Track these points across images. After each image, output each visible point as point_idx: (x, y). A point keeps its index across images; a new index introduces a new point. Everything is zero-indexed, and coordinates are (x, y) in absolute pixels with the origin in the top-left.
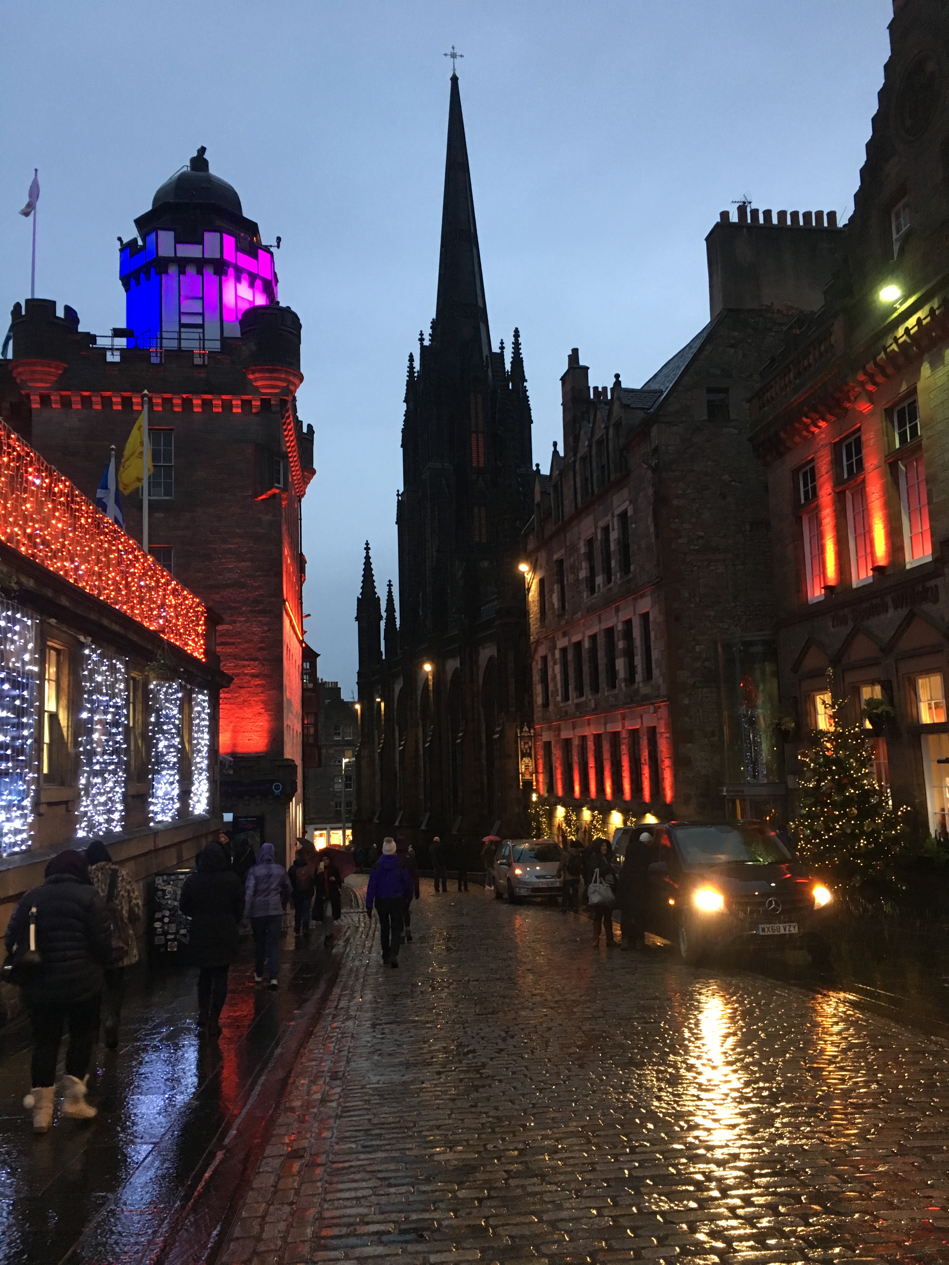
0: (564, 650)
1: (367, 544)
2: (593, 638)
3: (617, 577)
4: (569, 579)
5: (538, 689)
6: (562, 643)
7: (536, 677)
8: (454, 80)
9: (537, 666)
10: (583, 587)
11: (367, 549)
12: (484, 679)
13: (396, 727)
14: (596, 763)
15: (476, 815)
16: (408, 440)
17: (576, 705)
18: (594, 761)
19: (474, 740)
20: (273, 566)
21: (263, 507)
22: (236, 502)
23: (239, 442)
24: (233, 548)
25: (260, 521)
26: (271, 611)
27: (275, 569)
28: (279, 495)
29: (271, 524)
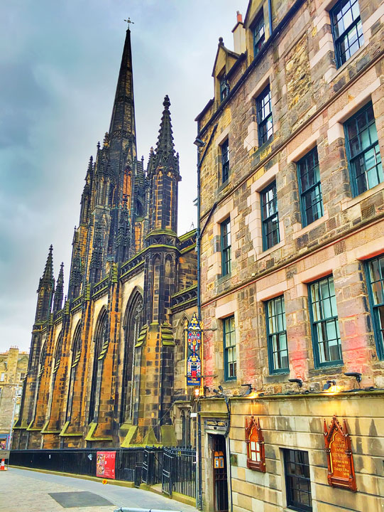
0: (266, 188)
1: (51, 246)
5: (212, 261)
6: (263, 179)
7: (208, 250)
8: (128, 32)
9: (209, 238)
11: (51, 249)
12: (127, 306)
13: (54, 360)
14: (367, 310)
15: (109, 423)
16: (85, 199)
17: (299, 240)
18: (362, 306)
19: (114, 357)
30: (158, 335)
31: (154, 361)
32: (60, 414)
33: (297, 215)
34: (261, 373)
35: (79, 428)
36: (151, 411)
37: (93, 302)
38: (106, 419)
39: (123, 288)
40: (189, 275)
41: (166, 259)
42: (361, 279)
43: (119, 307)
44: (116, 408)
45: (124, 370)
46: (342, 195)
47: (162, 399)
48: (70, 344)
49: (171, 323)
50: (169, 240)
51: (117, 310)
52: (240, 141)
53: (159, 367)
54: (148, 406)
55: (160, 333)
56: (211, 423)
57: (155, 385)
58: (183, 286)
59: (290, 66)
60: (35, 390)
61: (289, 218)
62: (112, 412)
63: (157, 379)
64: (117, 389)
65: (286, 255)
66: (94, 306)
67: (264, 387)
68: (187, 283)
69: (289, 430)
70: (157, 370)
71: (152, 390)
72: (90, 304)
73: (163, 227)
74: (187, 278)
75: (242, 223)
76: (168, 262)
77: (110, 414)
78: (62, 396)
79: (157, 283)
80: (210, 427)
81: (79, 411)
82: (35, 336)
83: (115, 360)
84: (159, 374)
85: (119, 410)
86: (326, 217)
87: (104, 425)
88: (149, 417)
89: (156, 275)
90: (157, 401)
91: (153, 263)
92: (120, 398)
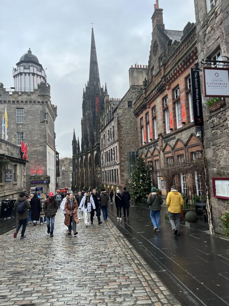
0: (105, 153)
2: (109, 150)
3: (112, 138)
4: (106, 139)
5: (101, 160)
6: (105, 151)
7: (101, 158)
9: (101, 156)
10: (108, 140)
11: (74, 130)
13: (80, 168)
16: (83, 106)
19: (93, 171)
20: (44, 136)
21: (42, 124)
22: (37, 123)
23: (37, 110)
24: (36, 133)
25: (42, 127)
26: (44, 146)
27: (45, 137)
28: (46, 122)
29: (44, 128)
32: (83, 183)
38: (93, 185)
43: (93, 158)
48: (83, 164)
60: (76, 176)
64: (95, 178)
72: (87, 154)
78: (83, 178)
91: (98, 150)
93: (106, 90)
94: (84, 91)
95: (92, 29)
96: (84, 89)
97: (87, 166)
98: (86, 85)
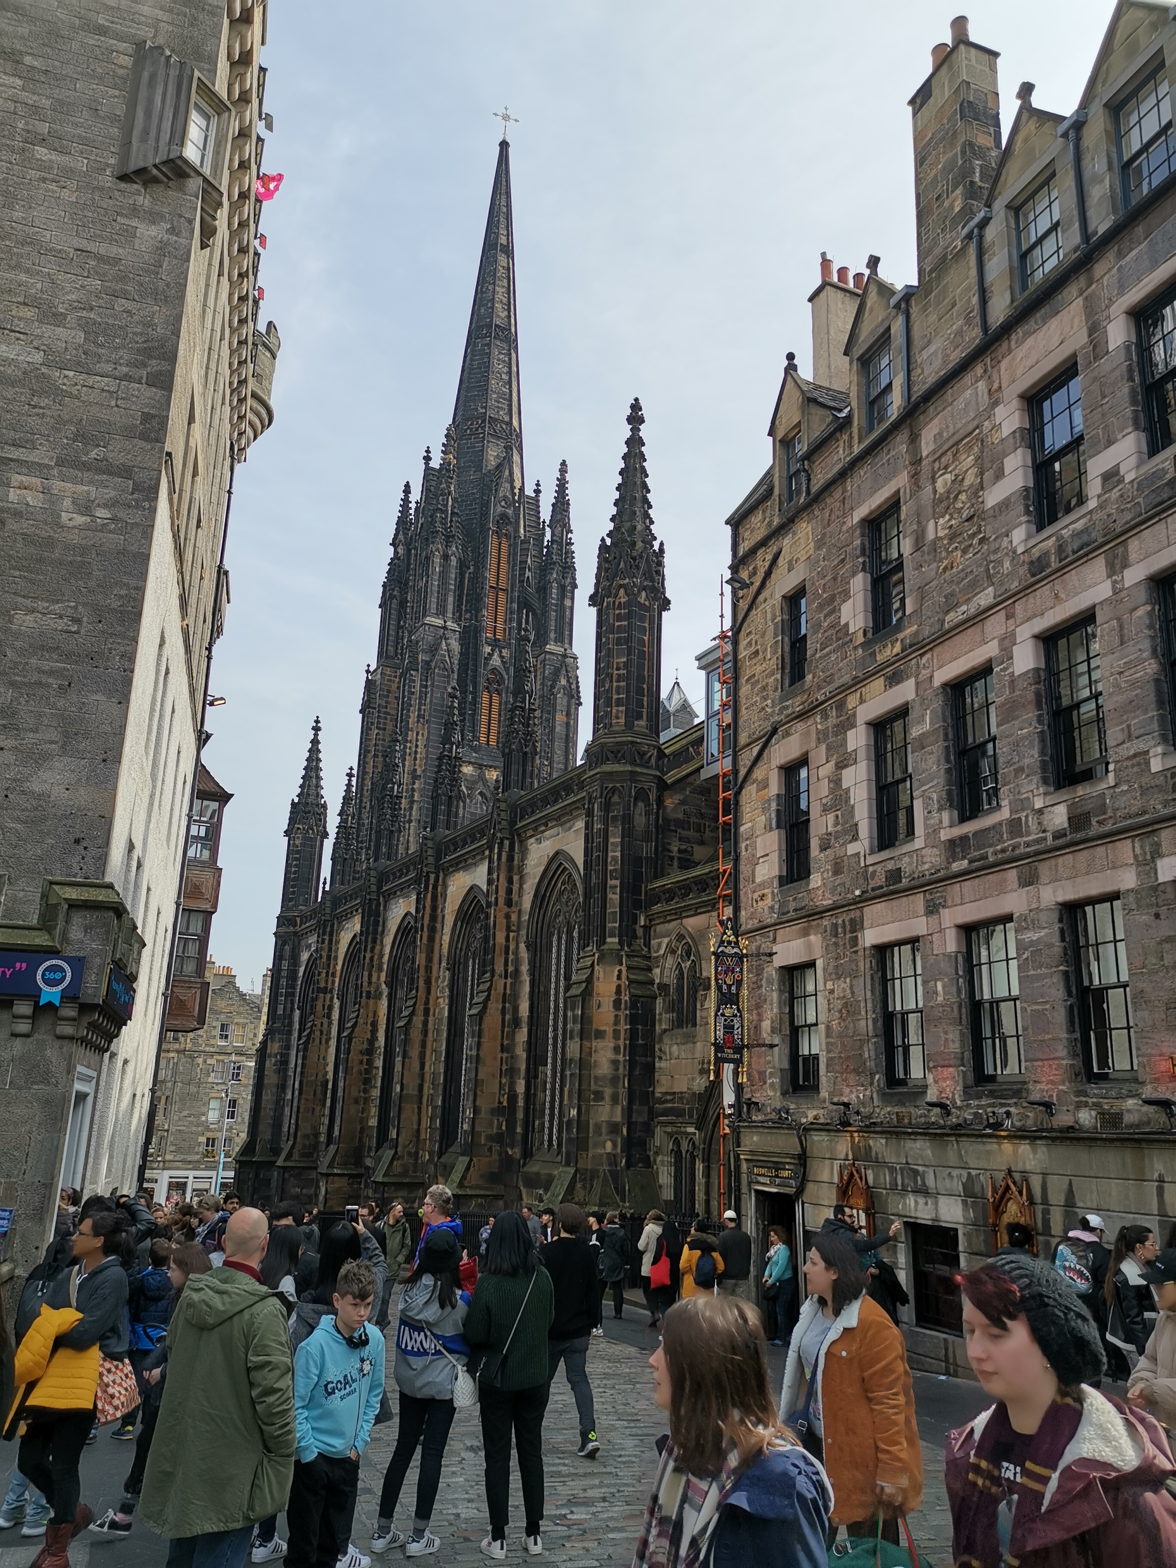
0: (892, 718)
1: (317, 722)
2: (1068, 627)
5: (765, 845)
6: (884, 701)
7: (755, 820)
9: (759, 794)
10: (1007, 520)
11: (316, 729)
12: (536, 896)
13: (337, 1003)
14: (1070, 994)
15: (495, 1157)
16: (392, 597)
17: (952, 843)
18: (1061, 986)
19: (503, 1012)
20: (148, 353)
21: (144, 200)
22: (68, 172)
23: (102, 31)
24: (37, 285)
25: (130, 234)
26: (125, 472)
27: (155, 365)
28: (194, 184)
29: (161, 249)
30: (620, 971)
31: (609, 1030)
32: (362, 1130)
33: (949, 792)
34: (872, 1084)
35: (415, 1165)
36: (604, 1137)
37: (441, 875)
38: (490, 1149)
39: (524, 852)
40: (685, 833)
41: (636, 799)
42: (1063, 939)
43: (515, 897)
44: (511, 1125)
45: (529, 1042)
46: (1035, 779)
47: (629, 1112)
48: (380, 969)
49: (648, 944)
50: (642, 755)
51: (509, 903)
52: (832, 605)
53: (621, 1043)
54: (598, 1126)
55: (624, 969)
56: (762, 1171)
57: (614, 1081)
58: (672, 858)
59: (943, 482)
60: (286, 1070)
61: (935, 796)
62: (503, 1133)
63: (617, 1069)
64: (512, 1085)
65: (926, 866)
66: (445, 886)
67: (878, 1110)
68: (680, 851)
69: (923, 1191)
70: (616, 1049)
71: (608, 1092)
72: (437, 880)
73: (629, 725)
74: (680, 839)
75: (836, 781)
76: (641, 805)
77: (498, 1138)
78: (365, 1091)
79: (615, 853)
80: (761, 1179)
81: (415, 1127)
82: (284, 943)
83: (507, 1017)
84: (621, 1058)
85: (519, 1130)
86: (1005, 813)
87: (485, 1162)
88: (600, 1151)
89: (614, 836)
90: (618, 1117)
91: (607, 807)
92: (521, 1103)
93: (561, 505)
94: (406, 501)
95: (504, 145)
96: (407, 489)
97: (428, 982)
98: (427, 459)
